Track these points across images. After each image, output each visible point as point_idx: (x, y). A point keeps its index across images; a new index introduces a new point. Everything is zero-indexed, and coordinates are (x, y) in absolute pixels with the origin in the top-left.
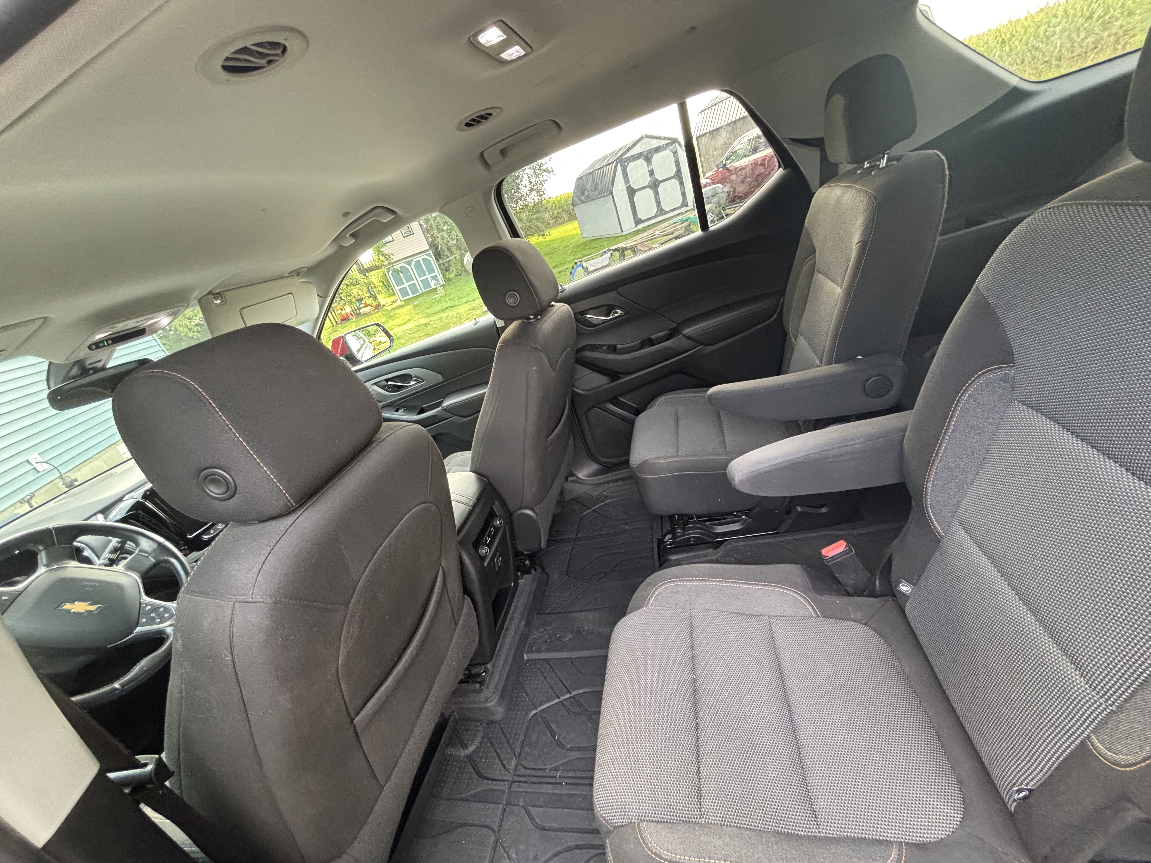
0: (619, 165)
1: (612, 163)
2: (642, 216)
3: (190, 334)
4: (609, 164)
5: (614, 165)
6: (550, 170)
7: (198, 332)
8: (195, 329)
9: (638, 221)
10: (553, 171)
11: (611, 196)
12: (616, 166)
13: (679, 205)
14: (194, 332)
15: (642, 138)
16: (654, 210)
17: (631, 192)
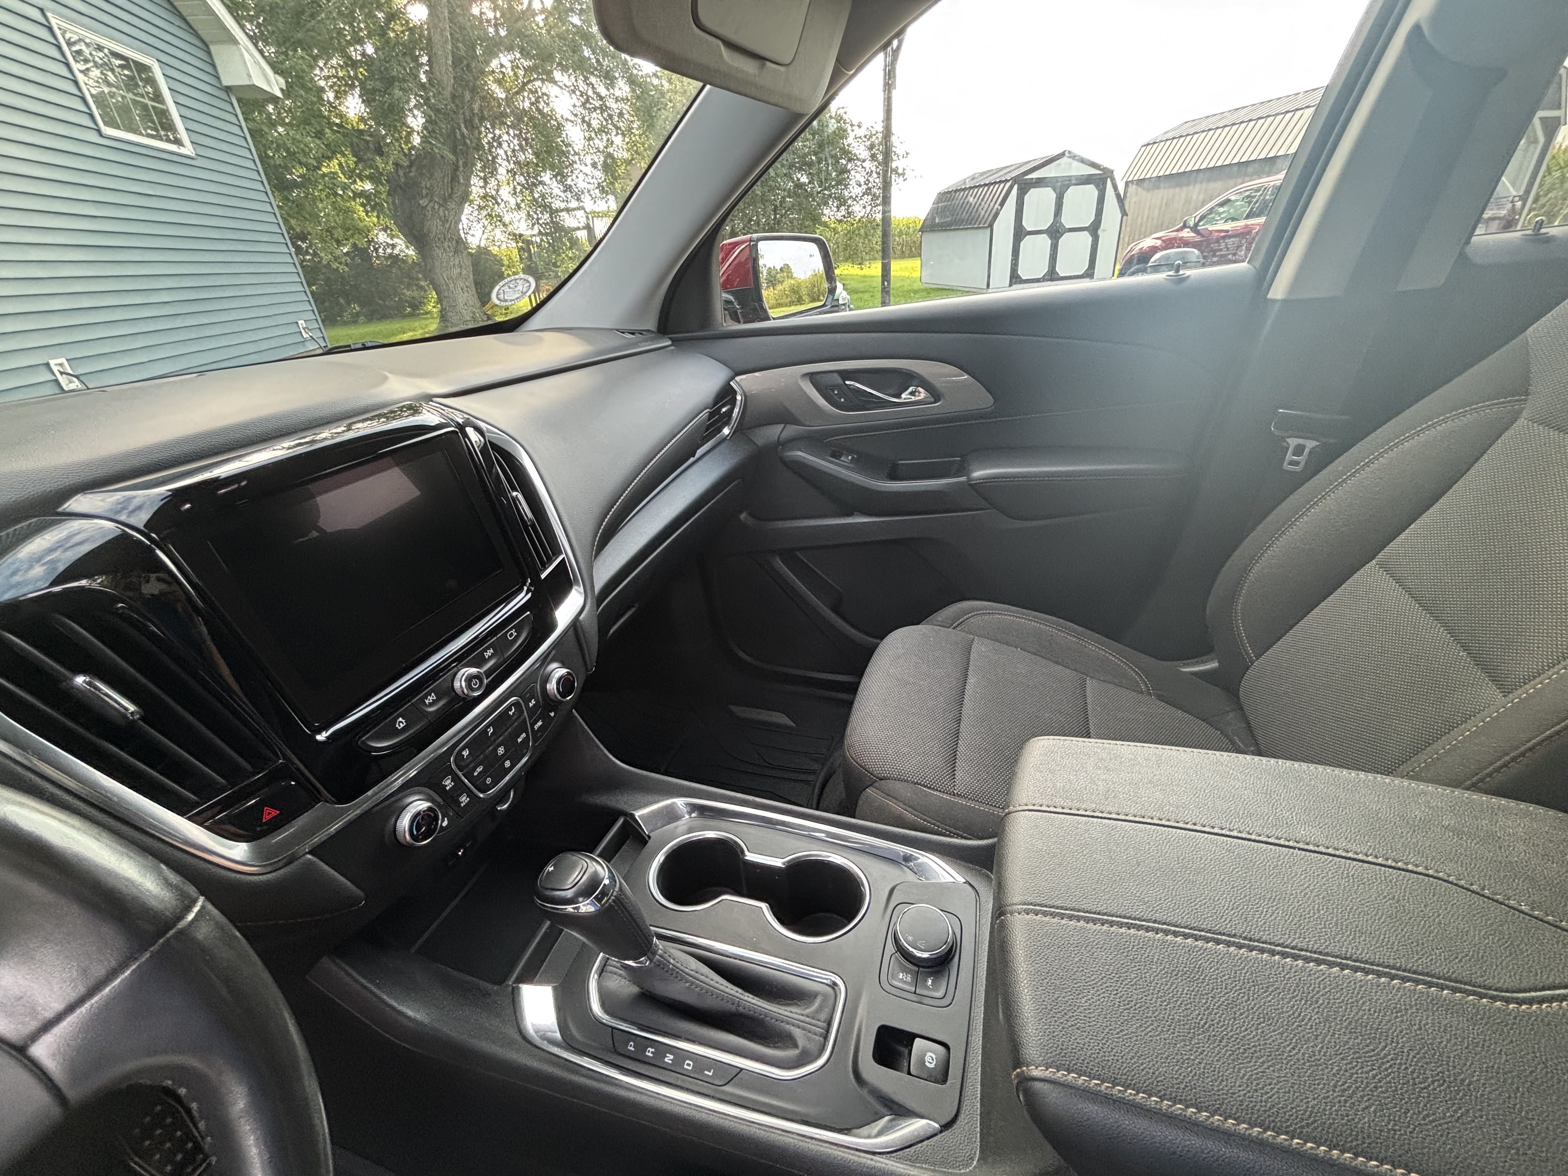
0: (1016, 187)
1: (1007, 181)
2: (1023, 273)
3: (335, 265)
4: (1001, 182)
5: (1008, 184)
6: (900, 171)
7: (346, 265)
8: (343, 260)
9: (1015, 278)
10: (903, 174)
11: (989, 229)
12: (1011, 188)
13: (1081, 273)
14: (340, 263)
15: (1062, 155)
16: (1044, 270)
17: (1020, 233)
